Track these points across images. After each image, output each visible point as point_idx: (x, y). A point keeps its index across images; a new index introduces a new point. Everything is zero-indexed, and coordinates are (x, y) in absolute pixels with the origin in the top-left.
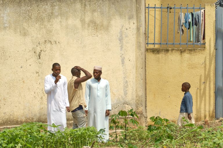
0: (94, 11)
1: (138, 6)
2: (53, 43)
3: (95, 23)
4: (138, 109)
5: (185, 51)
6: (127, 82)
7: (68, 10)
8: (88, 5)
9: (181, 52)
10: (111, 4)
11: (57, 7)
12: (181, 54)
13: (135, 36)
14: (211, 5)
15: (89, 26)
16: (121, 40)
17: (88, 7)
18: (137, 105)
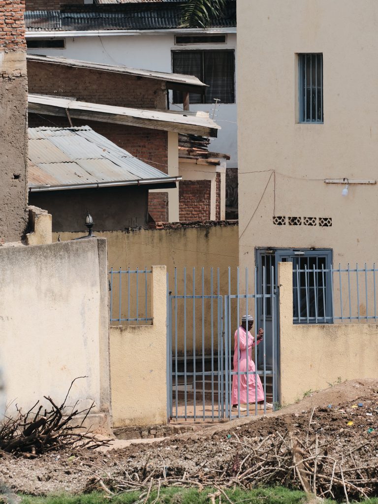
0: (52, 276)
1: (101, 268)
2: (4, 319)
3: (53, 293)
4: (102, 405)
5: (126, 329)
6: (90, 369)
7: (22, 275)
8: (44, 269)
9: (121, 331)
10: (71, 267)
11: (8, 272)
12: (121, 334)
13: (98, 309)
14: (160, 267)
15: (46, 297)
16: (82, 314)
17: (44, 271)
18: (102, 400)
